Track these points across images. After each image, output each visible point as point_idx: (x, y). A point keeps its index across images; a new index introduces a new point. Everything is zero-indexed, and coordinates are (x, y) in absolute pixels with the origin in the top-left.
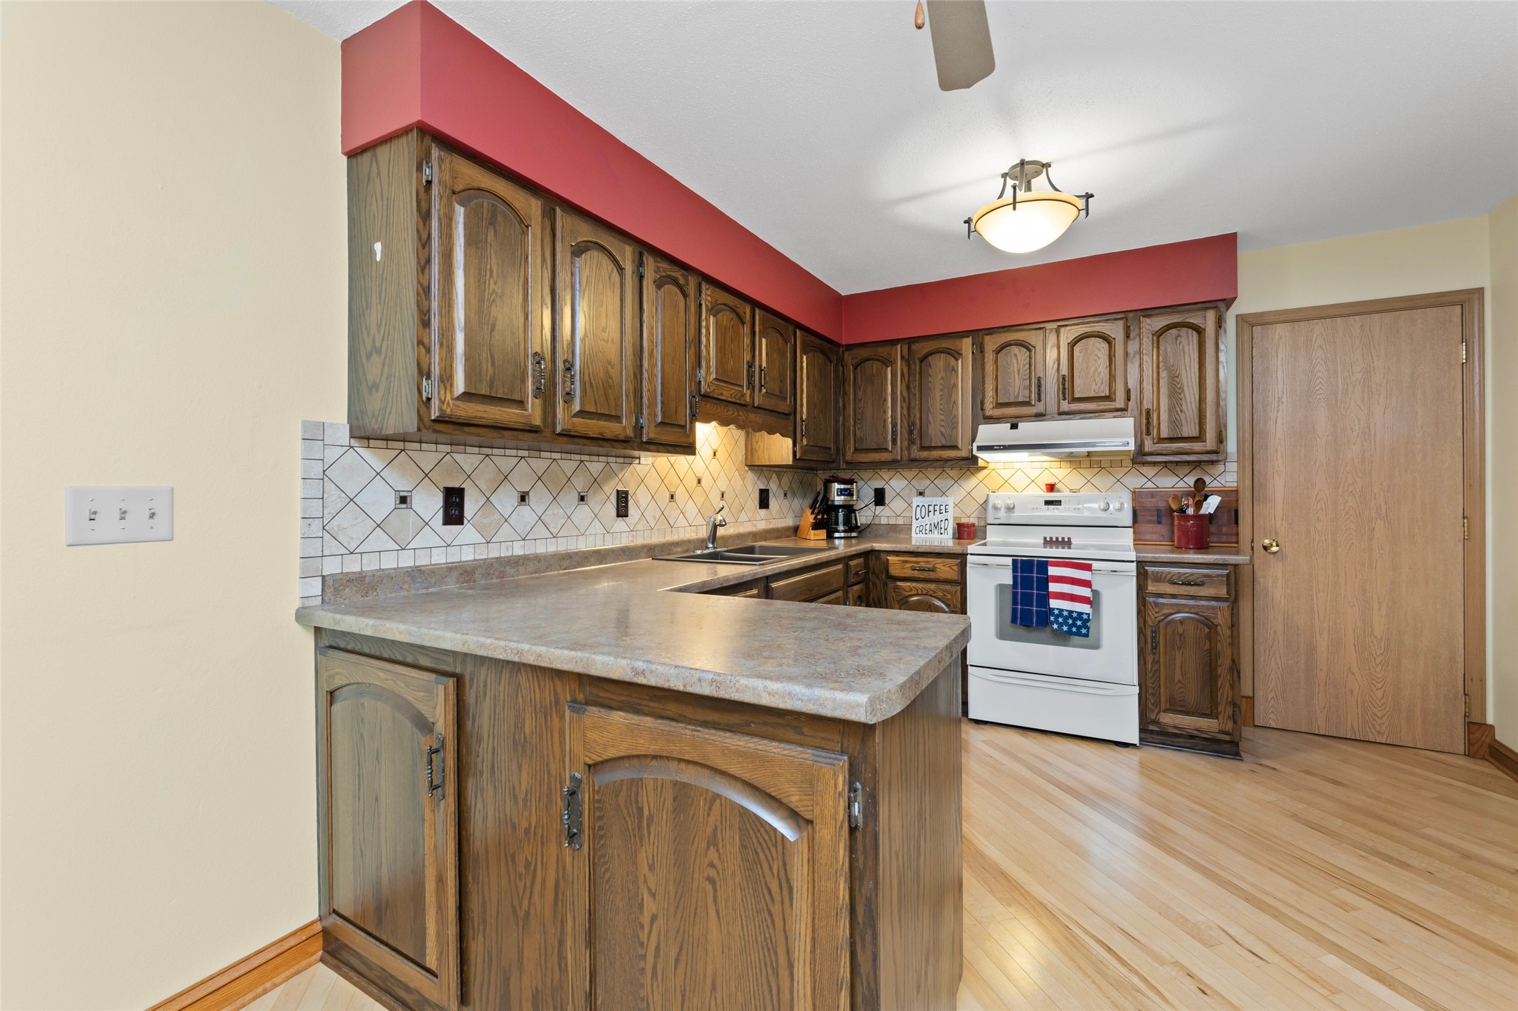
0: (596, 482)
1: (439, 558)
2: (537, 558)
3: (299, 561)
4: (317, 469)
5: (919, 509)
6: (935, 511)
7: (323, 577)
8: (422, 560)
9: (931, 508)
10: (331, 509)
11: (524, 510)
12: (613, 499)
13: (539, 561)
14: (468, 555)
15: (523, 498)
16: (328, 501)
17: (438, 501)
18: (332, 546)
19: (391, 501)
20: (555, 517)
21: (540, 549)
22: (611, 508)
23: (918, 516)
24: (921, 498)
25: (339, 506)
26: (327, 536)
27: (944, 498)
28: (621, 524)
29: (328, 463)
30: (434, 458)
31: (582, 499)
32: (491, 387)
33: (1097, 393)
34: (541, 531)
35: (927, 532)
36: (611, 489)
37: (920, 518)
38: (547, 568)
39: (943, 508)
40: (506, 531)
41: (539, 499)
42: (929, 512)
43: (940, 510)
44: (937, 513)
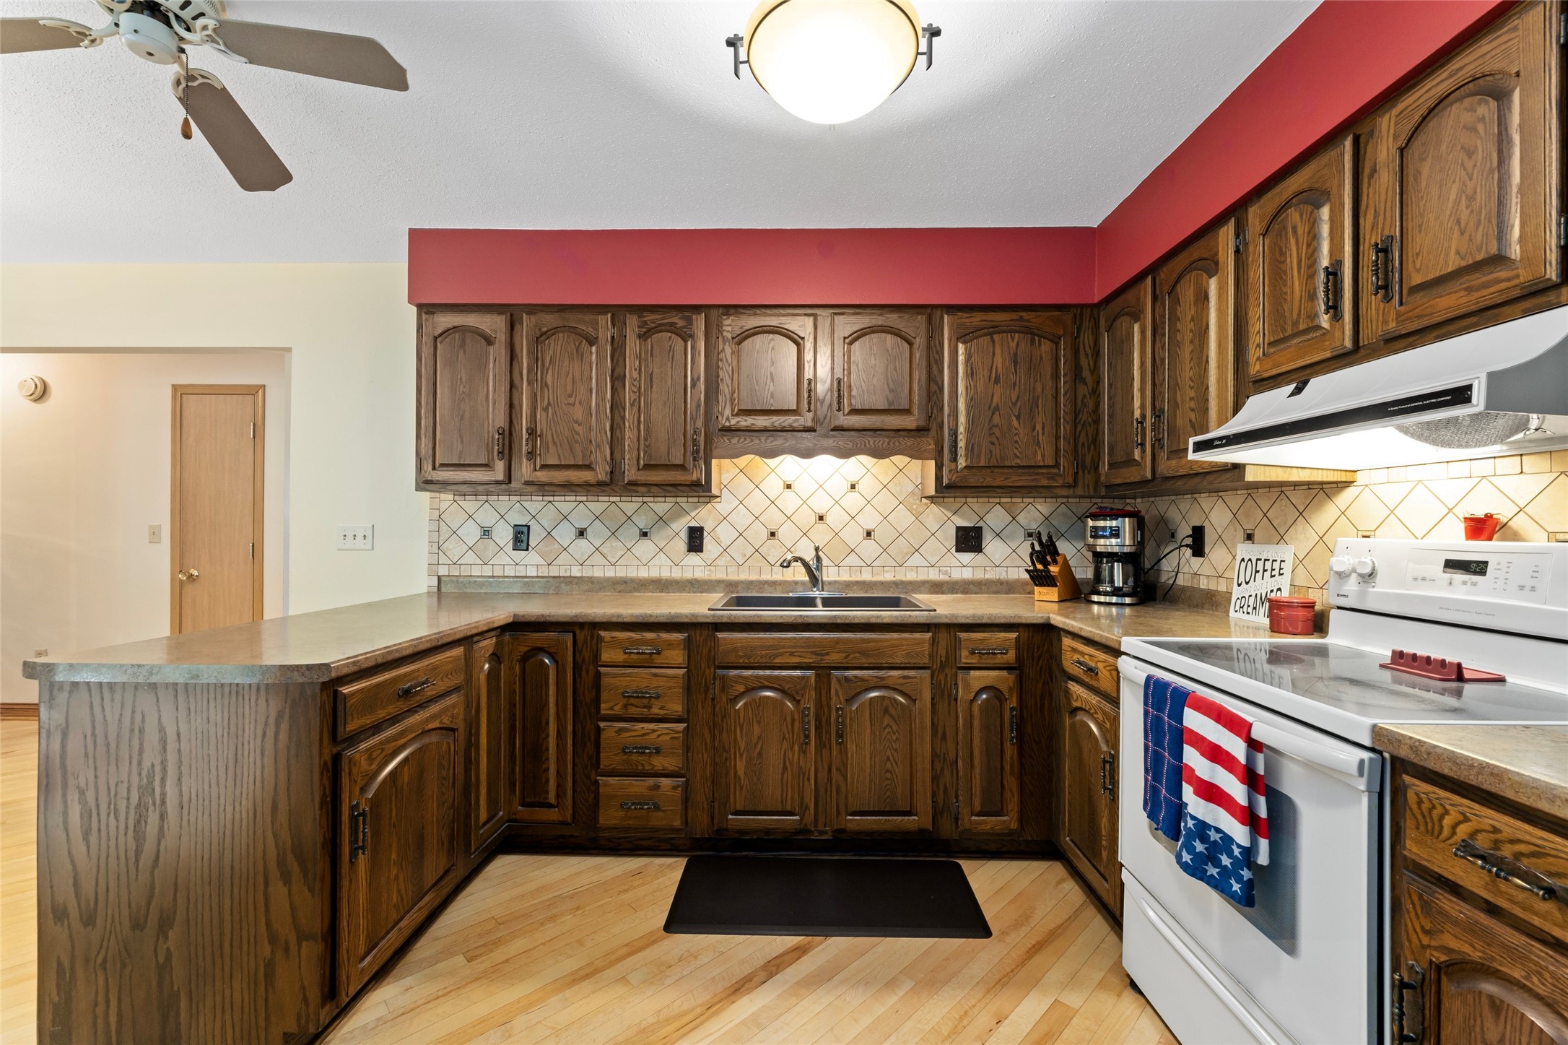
0: (662, 520)
1: (510, 572)
2: (591, 580)
3: (427, 566)
4: (436, 514)
5: (1243, 565)
6: (1265, 570)
7: (439, 578)
8: (498, 572)
9: (1260, 567)
10: (443, 538)
11: (582, 542)
12: (684, 535)
13: (593, 583)
14: (532, 572)
15: (581, 533)
16: (441, 533)
17: (510, 534)
18: (443, 559)
19: (478, 533)
20: (614, 549)
21: (598, 573)
22: (681, 543)
23: (1242, 579)
24: (1248, 545)
25: (447, 536)
26: (441, 553)
27: (1282, 547)
28: (694, 558)
29: (442, 511)
30: (508, 505)
31: (645, 534)
32: (460, 458)
33: (1463, 259)
34: (597, 558)
35: (1250, 610)
36: (681, 527)
37: (1244, 583)
38: (600, 589)
39: (1276, 565)
40: (564, 557)
41: (598, 533)
42: (1257, 572)
43: (1273, 570)
44: (1267, 574)
